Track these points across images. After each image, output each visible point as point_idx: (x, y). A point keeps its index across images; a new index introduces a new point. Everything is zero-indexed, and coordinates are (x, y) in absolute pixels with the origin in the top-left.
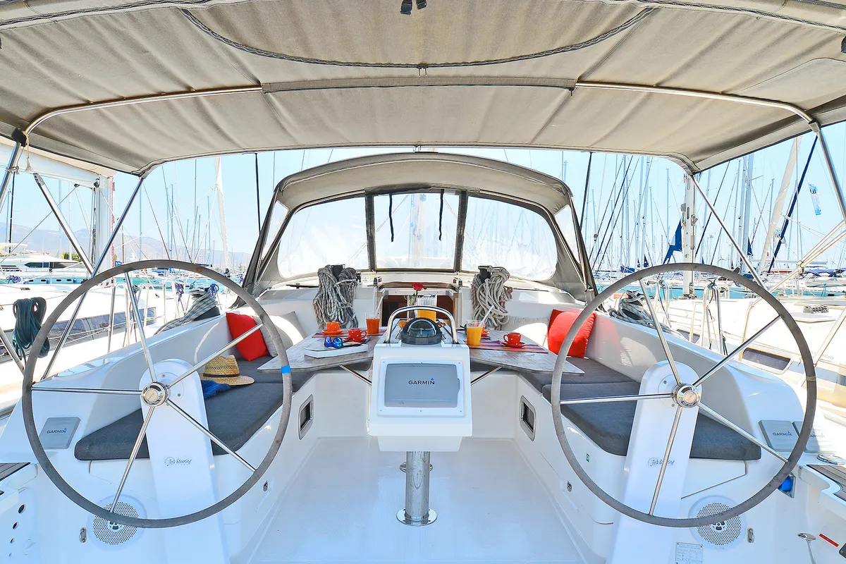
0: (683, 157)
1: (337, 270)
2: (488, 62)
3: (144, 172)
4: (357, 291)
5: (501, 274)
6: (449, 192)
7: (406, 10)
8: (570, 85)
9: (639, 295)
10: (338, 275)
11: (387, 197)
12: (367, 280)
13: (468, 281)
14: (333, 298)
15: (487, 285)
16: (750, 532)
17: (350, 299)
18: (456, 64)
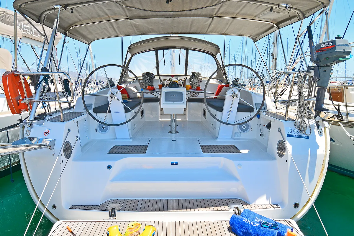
0: (252, 37)
1: (148, 74)
2: (189, 10)
3: (90, 43)
4: (154, 80)
5: (198, 74)
6: (182, 49)
7: (167, 2)
8: (212, 17)
9: (237, 79)
10: (148, 76)
11: (162, 51)
12: (157, 78)
13: (188, 78)
14: (147, 82)
15: (194, 78)
16: (251, 128)
17: (152, 82)
18: (181, 11)
